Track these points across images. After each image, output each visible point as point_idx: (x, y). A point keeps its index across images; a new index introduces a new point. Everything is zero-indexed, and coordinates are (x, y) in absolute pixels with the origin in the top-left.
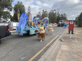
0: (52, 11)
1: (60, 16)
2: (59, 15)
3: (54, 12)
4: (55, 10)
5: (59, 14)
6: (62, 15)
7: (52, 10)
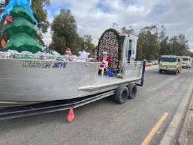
0: (146, 30)
1: (168, 42)
2: (167, 38)
3: (153, 33)
4: (154, 27)
5: (165, 36)
6: (174, 39)
7: (148, 28)
